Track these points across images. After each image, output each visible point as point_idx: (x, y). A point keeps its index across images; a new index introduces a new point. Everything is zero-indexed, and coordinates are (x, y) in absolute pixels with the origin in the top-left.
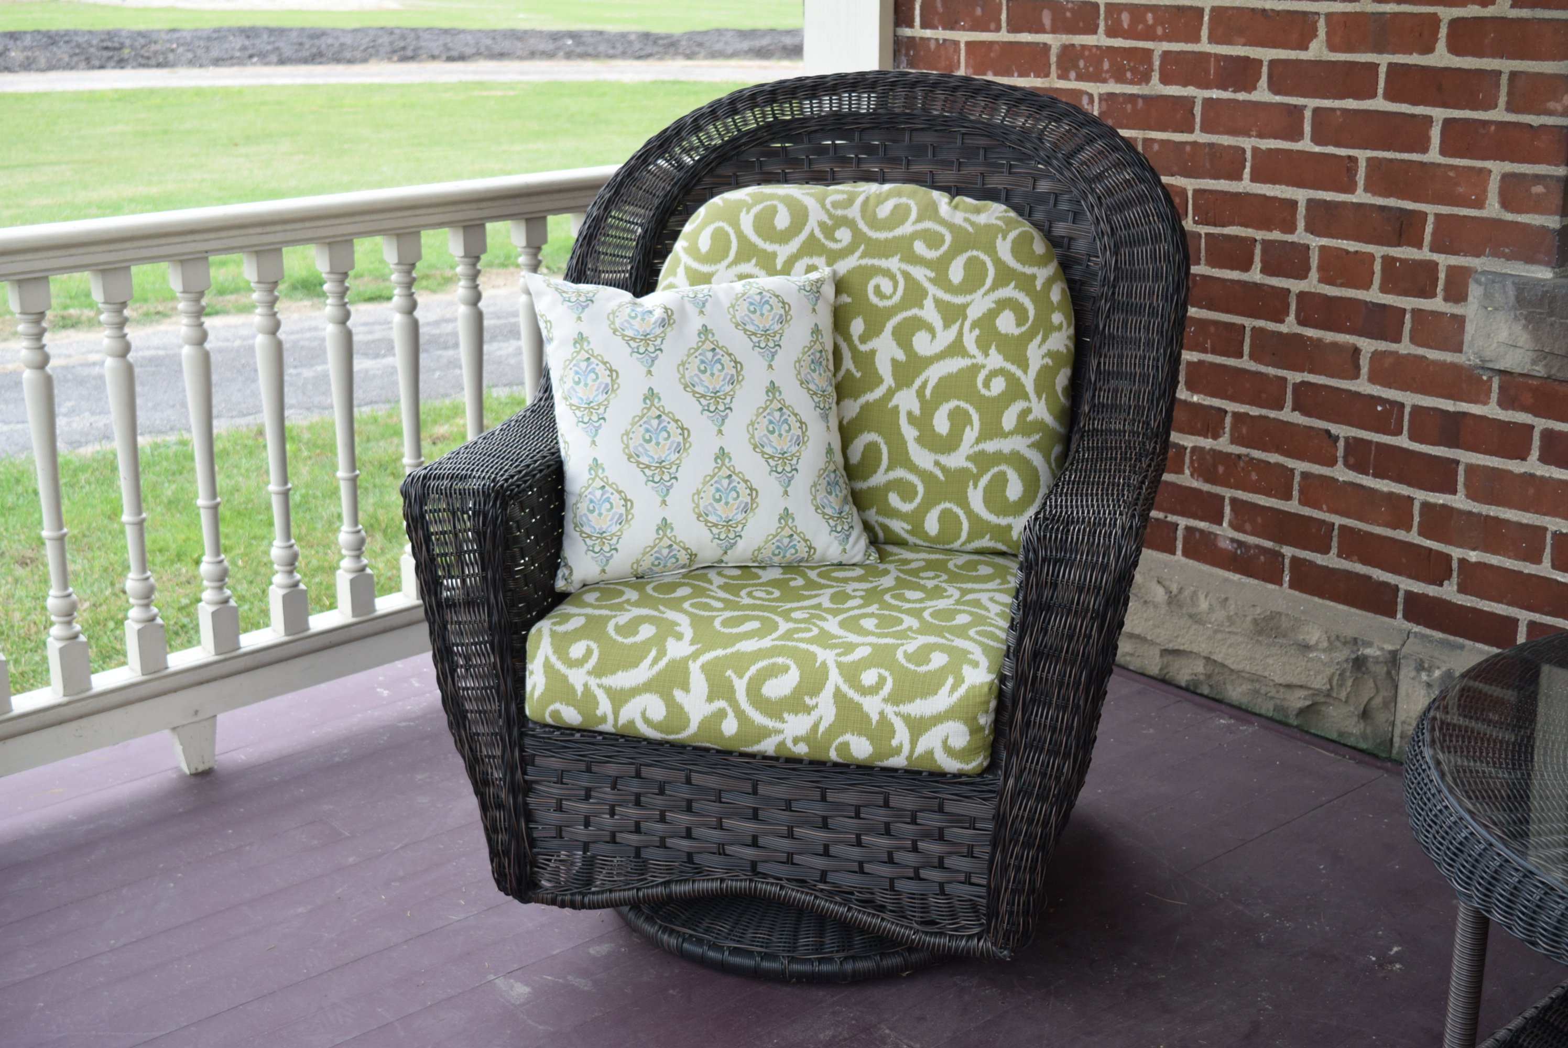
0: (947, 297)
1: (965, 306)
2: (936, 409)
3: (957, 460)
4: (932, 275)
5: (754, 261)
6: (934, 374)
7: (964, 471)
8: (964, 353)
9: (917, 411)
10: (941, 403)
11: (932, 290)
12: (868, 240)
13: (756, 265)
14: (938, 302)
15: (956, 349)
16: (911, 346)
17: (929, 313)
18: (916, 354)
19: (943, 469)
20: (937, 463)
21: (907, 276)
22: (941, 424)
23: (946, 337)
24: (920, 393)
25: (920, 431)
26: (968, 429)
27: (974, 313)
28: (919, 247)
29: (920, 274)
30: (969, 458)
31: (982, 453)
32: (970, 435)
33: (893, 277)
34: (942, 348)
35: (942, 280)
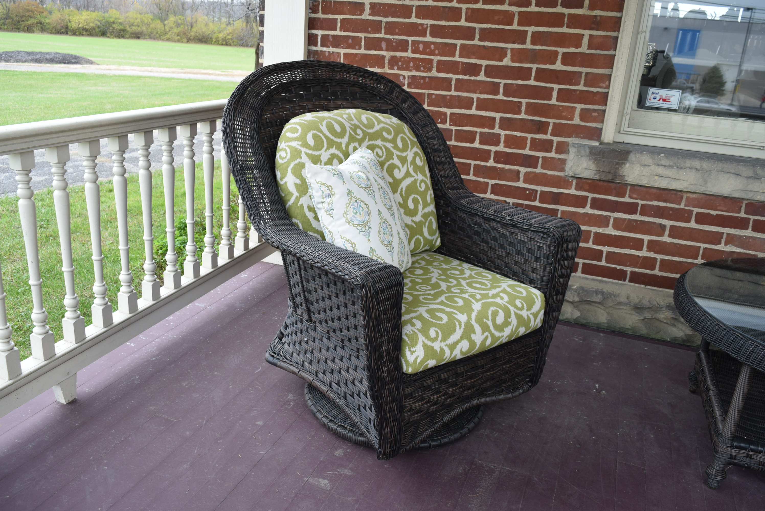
0: (400, 154)
1: (406, 157)
2: (408, 199)
3: (418, 218)
4: (393, 145)
5: (334, 147)
6: (404, 185)
7: (421, 221)
8: (411, 176)
9: (402, 202)
10: (409, 197)
11: (395, 152)
12: (369, 134)
13: (336, 149)
14: (398, 156)
15: (408, 174)
16: (394, 176)
17: (396, 161)
18: (396, 178)
19: (415, 222)
20: (412, 221)
21: (385, 146)
22: (411, 205)
23: (404, 170)
24: (401, 194)
25: (404, 209)
26: (419, 205)
27: (410, 159)
28: (385, 134)
29: (389, 145)
30: (422, 216)
31: (425, 213)
32: (420, 207)
33: (381, 148)
34: (404, 175)
35: (396, 147)
